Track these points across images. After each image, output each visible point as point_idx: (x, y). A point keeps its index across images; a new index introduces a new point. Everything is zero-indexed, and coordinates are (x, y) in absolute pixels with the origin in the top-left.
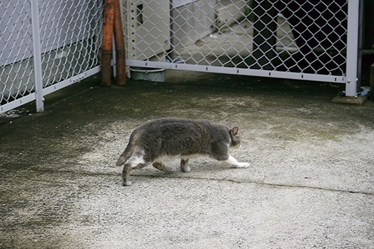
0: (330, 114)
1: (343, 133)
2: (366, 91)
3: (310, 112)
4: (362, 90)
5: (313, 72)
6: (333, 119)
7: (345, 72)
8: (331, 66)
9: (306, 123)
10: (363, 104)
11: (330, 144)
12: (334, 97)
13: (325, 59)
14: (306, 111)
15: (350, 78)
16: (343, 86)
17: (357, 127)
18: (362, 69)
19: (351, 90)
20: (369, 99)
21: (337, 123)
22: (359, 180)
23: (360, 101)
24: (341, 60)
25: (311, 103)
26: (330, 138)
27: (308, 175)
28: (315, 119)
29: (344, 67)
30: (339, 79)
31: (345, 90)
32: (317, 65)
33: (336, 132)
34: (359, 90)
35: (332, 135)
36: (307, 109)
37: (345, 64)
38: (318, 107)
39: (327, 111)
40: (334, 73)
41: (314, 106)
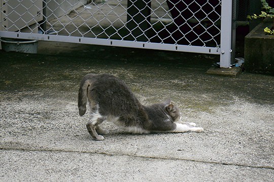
0: (204, 86)
1: (217, 104)
2: (241, 62)
3: (184, 84)
4: (237, 62)
5: (188, 44)
6: (207, 91)
7: (219, 43)
8: (205, 37)
9: (180, 95)
10: (237, 76)
11: (204, 116)
12: (208, 69)
13: (199, 30)
14: (180, 83)
15: (225, 49)
16: (217, 58)
17: (231, 99)
18: (237, 40)
19: (225, 62)
20: (243, 71)
21: (211, 95)
22: (232, 152)
23: (234, 72)
24: (216, 31)
26: (204, 110)
27: (182, 147)
28: (189, 90)
29: (218, 39)
30: (214, 51)
31: (219, 61)
32: (191, 37)
33: (210, 104)
34: (233, 61)
35: (205, 107)
36: (181, 80)
37: (220, 35)
38: (192, 79)
39: (202, 83)
40: (208, 45)
41: (189, 78)
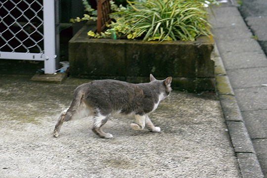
0: (29, 94)
1: (43, 114)
2: (66, 66)
3: (8, 93)
4: (61, 66)
5: (11, 51)
6: (32, 99)
7: (43, 49)
8: (28, 43)
9: (4, 105)
10: (63, 82)
11: (30, 128)
12: (33, 75)
13: (22, 36)
14: (4, 92)
15: (49, 55)
16: (41, 64)
17: (58, 107)
18: (61, 42)
19: (50, 68)
20: (68, 76)
21: (36, 104)
22: (61, 167)
23: (59, 78)
24: (39, 37)
25: (10, 83)
26: (30, 121)
27: (7, 165)
28: (14, 100)
29: (42, 44)
30: (37, 57)
31: (43, 67)
32: (14, 43)
33: (36, 114)
34: (58, 66)
35: (31, 117)
36: (6, 89)
37: (43, 40)
38: (17, 87)
39: (26, 91)
40: (32, 51)
41: (13, 86)
